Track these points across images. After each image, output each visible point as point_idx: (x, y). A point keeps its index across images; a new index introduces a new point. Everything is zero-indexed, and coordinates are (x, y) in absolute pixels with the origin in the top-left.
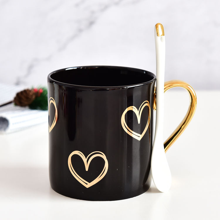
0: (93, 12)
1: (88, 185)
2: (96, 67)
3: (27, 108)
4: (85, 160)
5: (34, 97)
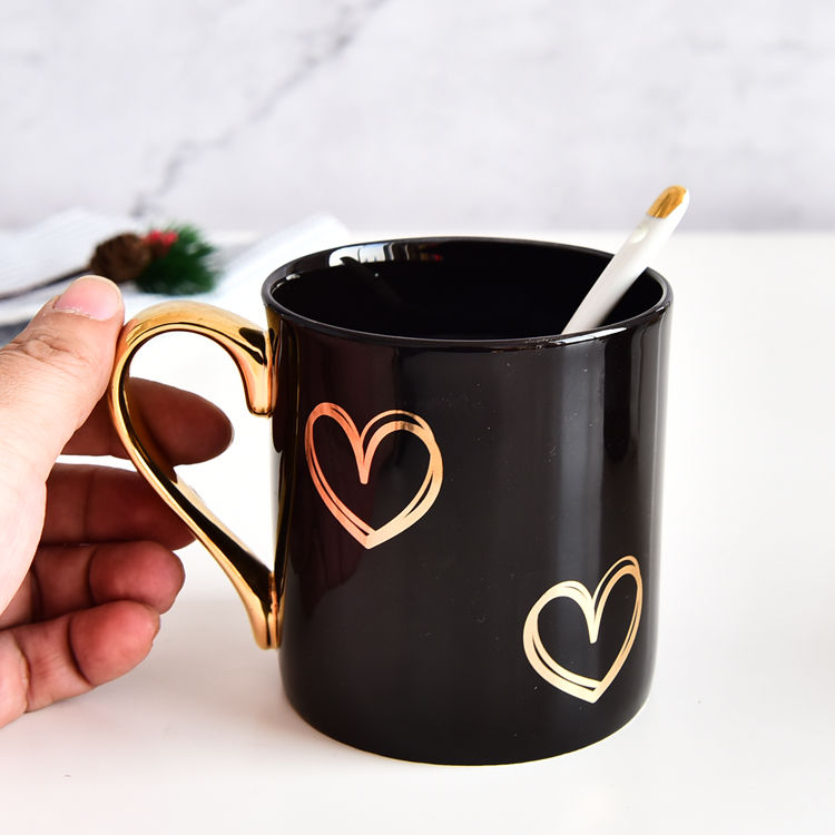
0: (346, 11)
3: (130, 287)
5: (146, 257)
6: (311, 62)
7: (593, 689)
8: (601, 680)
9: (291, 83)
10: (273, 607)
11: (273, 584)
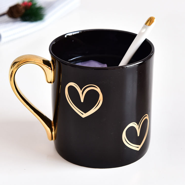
3: (19, 19)
7: (138, 147)
8: (140, 145)
10: (53, 130)
11: (53, 124)
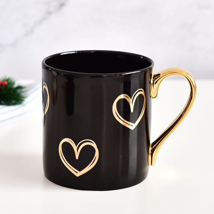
1: (78, 174)
2: (92, 52)
4: (75, 148)
6: (50, 13)
9: (42, 21)
